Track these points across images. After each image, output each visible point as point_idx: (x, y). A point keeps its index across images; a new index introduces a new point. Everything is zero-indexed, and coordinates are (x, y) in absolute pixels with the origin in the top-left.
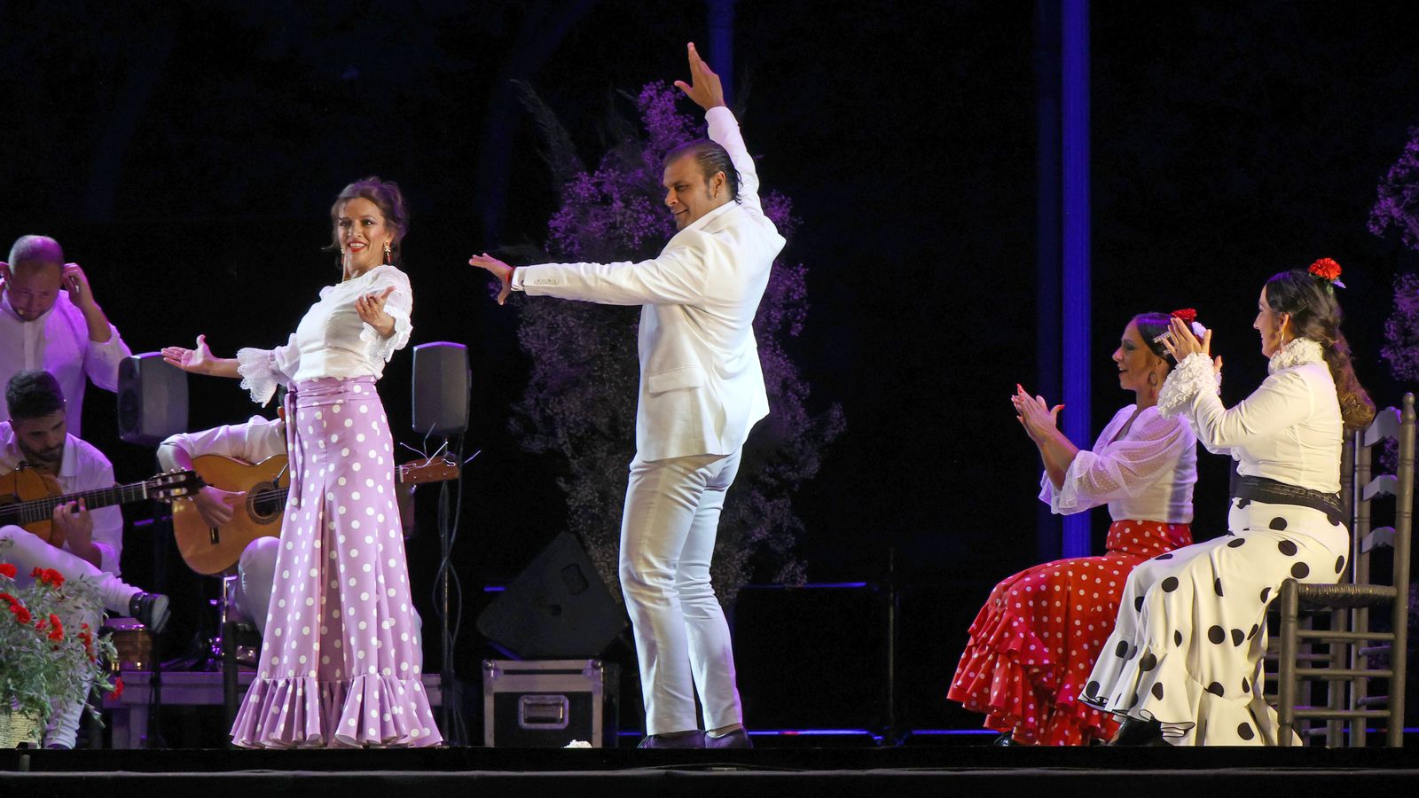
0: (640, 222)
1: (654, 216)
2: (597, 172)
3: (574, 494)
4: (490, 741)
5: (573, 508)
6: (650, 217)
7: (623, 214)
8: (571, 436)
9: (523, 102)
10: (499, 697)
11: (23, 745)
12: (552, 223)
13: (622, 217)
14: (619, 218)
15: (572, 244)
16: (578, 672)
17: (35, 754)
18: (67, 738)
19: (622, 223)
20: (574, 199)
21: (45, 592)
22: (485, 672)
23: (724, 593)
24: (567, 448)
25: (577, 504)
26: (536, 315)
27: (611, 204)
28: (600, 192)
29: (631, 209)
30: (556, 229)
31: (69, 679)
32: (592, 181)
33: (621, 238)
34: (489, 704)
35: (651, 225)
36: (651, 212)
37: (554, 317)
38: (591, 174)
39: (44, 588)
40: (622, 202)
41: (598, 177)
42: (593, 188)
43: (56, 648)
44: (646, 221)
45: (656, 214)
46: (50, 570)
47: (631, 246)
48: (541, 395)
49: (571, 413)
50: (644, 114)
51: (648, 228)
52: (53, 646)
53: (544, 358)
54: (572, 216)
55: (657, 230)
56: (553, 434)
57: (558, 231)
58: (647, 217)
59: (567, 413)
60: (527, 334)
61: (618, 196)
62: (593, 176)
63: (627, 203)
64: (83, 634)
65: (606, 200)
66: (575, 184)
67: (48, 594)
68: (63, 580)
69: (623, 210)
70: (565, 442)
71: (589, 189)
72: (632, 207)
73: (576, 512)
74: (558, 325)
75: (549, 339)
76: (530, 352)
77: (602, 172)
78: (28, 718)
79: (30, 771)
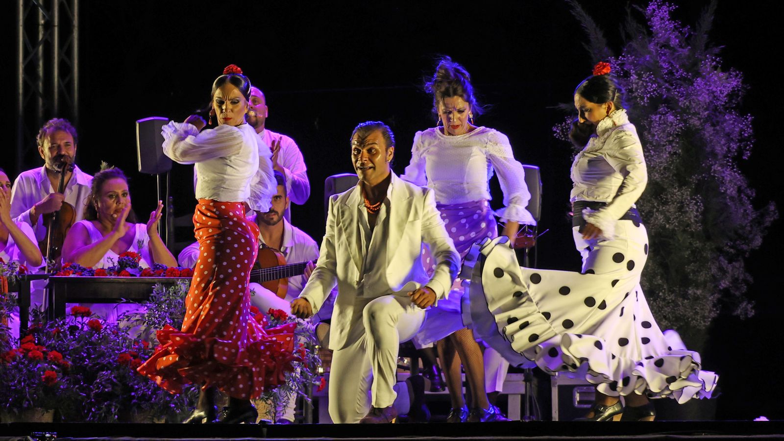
0: (648, 88)
1: (656, 84)
2: (620, 57)
4: (555, 416)
6: (654, 85)
7: (637, 83)
9: (574, 14)
10: (561, 388)
13: (636, 85)
14: (634, 86)
17: (270, 427)
18: (290, 415)
19: (637, 89)
23: (702, 322)
27: (630, 77)
28: (623, 69)
29: (642, 80)
32: (617, 63)
33: (636, 97)
34: (555, 392)
35: (655, 90)
36: (654, 82)
38: (617, 58)
39: (275, 321)
40: (637, 76)
41: (621, 60)
42: (618, 67)
44: (651, 88)
45: (658, 83)
46: (279, 310)
47: (642, 103)
50: (649, 20)
51: (653, 92)
55: (658, 93)
58: (652, 85)
61: (634, 72)
62: (618, 59)
63: (640, 76)
64: (299, 350)
65: (627, 75)
68: (287, 316)
69: (638, 81)
71: (615, 68)
72: (643, 79)
77: (624, 57)
78: (266, 403)
79: (267, 437)
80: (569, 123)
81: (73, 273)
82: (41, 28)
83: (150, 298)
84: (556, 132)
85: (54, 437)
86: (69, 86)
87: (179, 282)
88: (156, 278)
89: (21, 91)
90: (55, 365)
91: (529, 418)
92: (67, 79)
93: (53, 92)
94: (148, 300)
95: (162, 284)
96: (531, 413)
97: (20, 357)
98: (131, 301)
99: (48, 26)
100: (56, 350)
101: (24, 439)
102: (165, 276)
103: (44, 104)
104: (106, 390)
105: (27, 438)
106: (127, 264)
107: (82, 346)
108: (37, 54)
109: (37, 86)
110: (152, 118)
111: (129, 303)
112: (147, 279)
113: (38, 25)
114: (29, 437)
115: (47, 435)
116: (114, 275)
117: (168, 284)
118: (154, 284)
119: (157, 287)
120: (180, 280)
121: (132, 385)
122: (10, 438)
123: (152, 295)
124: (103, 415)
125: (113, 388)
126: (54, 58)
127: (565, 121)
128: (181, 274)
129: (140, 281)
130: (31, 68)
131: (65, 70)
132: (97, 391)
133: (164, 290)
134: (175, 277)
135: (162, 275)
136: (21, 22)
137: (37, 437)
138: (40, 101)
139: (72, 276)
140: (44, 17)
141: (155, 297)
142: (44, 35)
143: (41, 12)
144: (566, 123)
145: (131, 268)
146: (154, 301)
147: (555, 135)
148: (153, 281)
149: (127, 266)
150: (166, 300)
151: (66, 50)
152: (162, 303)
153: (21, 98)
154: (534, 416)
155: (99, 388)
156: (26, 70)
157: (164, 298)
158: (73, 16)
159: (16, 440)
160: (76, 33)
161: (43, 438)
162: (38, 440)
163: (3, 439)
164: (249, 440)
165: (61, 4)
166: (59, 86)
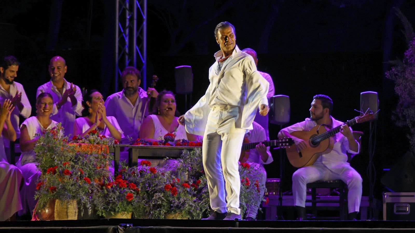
3: (412, 140)
4: (385, 219)
5: (412, 144)
8: (411, 121)
9: (397, 15)
10: (388, 204)
12: (405, 54)
15: (412, 60)
16: (413, 196)
17: (240, 222)
20: (412, 46)
21: (244, 170)
22: (383, 196)
24: (410, 125)
25: (413, 143)
26: (400, 83)
30: (406, 55)
31: (251, 198)
34: (385, 206)
37: (406, 84)
39: (244, 169)
43: (248, 188)
46: (246, 163)
48: (401, 108)
49: (411, 114)
52: (246, 187)
53: (402, 96)
54: (412, 51)
56: (405, 120)
57: (407, 56)
59: (410, 114)
60: (397, 89)
64: (256, 184)
66: (413, 41)
67: (245, 171)
68: (250, 166)
70: (409, 123)
73: (412, 145)
74: (407, 86)
75: (404, 91)
76: (398, 94)
79: (239, 227)
80: (393, 71)
81: (142, 144)
82: (127, 21)
83: (181, 157)
84: (387, 75)
85: (131, 226)
86: (141, 50)
88: (183, 147)
89: (117, 52)
90: (133, 190)
92: (140, 46)
93: (133, 53)
94: (180, 158)
95: (187, 149)
96: (372, 218)
97: (115, 186)
98: (171, 159)
99: (131, 19)
100: (133, 183)
101: (116, 227)
102: (188, 146)
103: (129, 59)
104: (158, 203)
105: (118, 226)
106: (168, 139)
107: (146, 181)
108: (125, 33)
109: (125, 50)
110: (182, 66)
111: (170, 159)
112: (179, 147)
113: (126, 19)
115: (128, 225)
116: (163, 145)
117: (190, 150)
118: (183, 149)
119: (184, 152)
120: (196, 148)
121: (171, 201)
122: (109, 227)
123: (182, 155)
124: (157, 215)
125: (162, 202)
126: (134, 35)
127: (391, 69)
128: (196, 145)
129: (176, 148)
130: (122, 40)
131: (140, 41)
132: (154, 203)
133: (188, 153)
134: (193, 146)
135: (186, 145)
136: (117, 17)
137: (123, 226)
138: (127, 57)
139: (141, 145)
140: (129, 15)
141: (183, 156)
142: (129, 24)
143: (127, 12)
144: (392, 70)
145: (171, 141)
146: (183, 158)
147: (386, 76)
148: (182, 148)
149: (169, 140)
150: (189, 158)
151: (140, 32)
152: (187, 159)
153: (117, 55)
154: (374, 218)
155: (154, 202)
156: (120, 41)
157: (188, 157)
158: (144, 13)
159: (112, 228)
160: (145, 23)
161: (126, 227)
162: (123, 228)
163: (105, 227)
164: (229, 229)
165: (138, 9)
166: (136, 50)
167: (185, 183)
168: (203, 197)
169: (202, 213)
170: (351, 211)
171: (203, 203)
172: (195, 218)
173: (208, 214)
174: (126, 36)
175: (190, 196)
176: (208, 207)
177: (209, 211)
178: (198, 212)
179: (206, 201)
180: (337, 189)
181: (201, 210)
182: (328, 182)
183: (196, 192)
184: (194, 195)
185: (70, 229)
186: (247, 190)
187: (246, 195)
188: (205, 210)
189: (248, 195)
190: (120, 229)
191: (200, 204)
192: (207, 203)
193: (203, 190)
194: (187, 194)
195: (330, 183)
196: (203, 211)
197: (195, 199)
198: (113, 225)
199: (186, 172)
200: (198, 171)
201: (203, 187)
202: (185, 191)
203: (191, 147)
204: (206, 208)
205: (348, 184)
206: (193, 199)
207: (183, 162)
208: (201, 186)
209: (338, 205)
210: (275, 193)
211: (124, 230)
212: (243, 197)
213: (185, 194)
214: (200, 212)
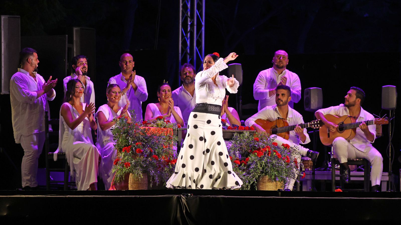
11: (279, 190)
17: (282, 192)
22: (400, 172)
31: (291, 173)
43: (288, 164)
46: (286, 144)
67: (286, 150)
68: (290, 147)
78: (281, 183)
79: (281, 197)
82: (189, 26)
85: (192, 195)
87: (245, 132)
88: (234, 131)
89: (180, 52)
91: (390, 191)
92: (199, 48)
93: (193, 53)
95: (238, 133)
96: (391, 189)
99: (192, 25)
101: (179, 196)
102: (238, 129)
105: (181, 195)
108: (187, 37)
109: (187, 50)
110: (234, 64)
112: (231, 131)
113: (188, 25)
114: (182, 195)
115: (189, 194)
117: (240, 133)
118: (234, 133)
119: (235, 135)
122: (174, 196)
123: (233, 137)
126: (194, 38)
128: (245, 129)
129: (228, 131)
130: (184, 43)
131: (199, 43)
133: (238, 135)
135: (236, 129)
136: (181, 24)
137: (185, 195)
138: (188, 56)
140: (190, 21)
141: (235, 138)
142: (190, 29)
143: (189, 19)
146: (234, 140)
148: (233, 131)
150: (239, 140)
151: (199, 36)
153: (180, 55)
154: (392, 190)
156: (182, 43)
157: (238, 139)
158: (202, 21)
159: (176, 197)
160: (203, 28)
161: (187, 196)
162: (185, 197)
163: (171, 196)
164: (273, 198)
165: (197, 16)
166: (196, 50)
167: (236, 160)
168: (251, 172)
169: (250, 185)
170: (373, 184)
171: (250, 177)
172: (244, 189)
173: (255, 186)
174: (188, 40)
175: (241, 171)
176: (255, 180)
177: (256, 184)
178: (247, 184)
179: (253, 175)
180: (362, 166)
181: (249, 182)
182: (355, 160)
183: (245, 168)
184: (244, 170)
185: (142, 197)
186: (288, 166)
187: (287, 170)
188: (252, 182)
189: (288, 170)
190: (183, 198)
191: (249, 177)
192: (254, 177)
193: (251, 166)
194: (238, 170)
195: (357, 161)
196: (251, 183)
197: (244, 173)
198: (176, 194)
199: (237, 151)
200: (247, 151)
201: (251, 164)
202: (236, 167)
203: (241, 131)
204: (253, 181)
205: (371, 162)
206: (243, 173)
207: (234, 143)
208: (249, 163)
209: (363, 179)
210: (310, 169)
211: (186, 198)
212: (284, 171)
213: (236, 169)
214: (249, 184)
